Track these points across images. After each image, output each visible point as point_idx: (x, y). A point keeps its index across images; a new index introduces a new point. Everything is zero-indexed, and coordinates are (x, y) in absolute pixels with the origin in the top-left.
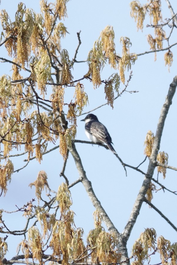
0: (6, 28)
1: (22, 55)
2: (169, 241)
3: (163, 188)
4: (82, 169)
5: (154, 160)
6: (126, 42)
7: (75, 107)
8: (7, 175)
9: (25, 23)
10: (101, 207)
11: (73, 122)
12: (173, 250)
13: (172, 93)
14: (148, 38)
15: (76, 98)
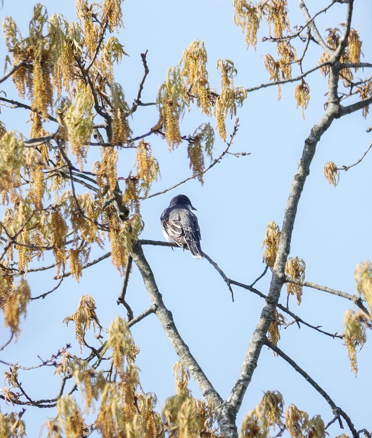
0: (13, 48)
1: (42, 95)
2: (305, 413)
3: (298, 320)
4: (154, 290)
5: (280, 272)
6: (228, 69)
7: (137, 182)
8: (20, 306)
9: (46, 38)
10: (190, 356)
11: (134, 209)
12: (313, 428)
13: (309, 156)
14: (266, 60)
15: (138, 168)
